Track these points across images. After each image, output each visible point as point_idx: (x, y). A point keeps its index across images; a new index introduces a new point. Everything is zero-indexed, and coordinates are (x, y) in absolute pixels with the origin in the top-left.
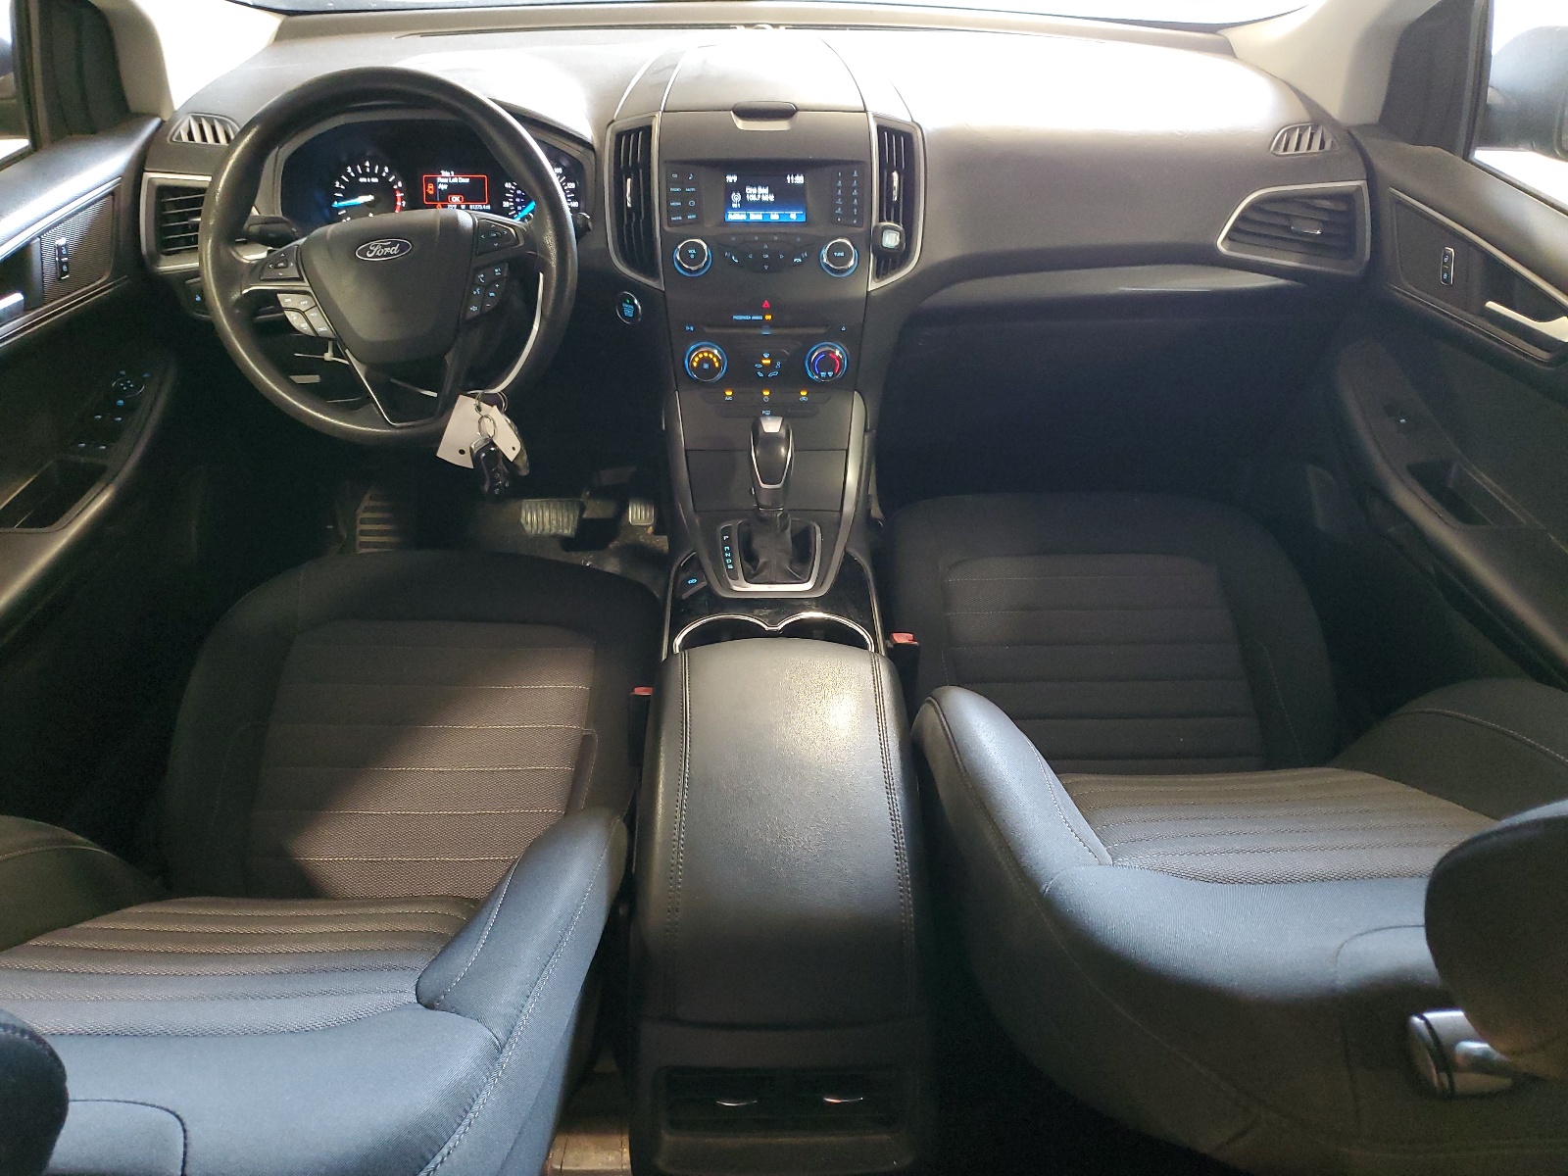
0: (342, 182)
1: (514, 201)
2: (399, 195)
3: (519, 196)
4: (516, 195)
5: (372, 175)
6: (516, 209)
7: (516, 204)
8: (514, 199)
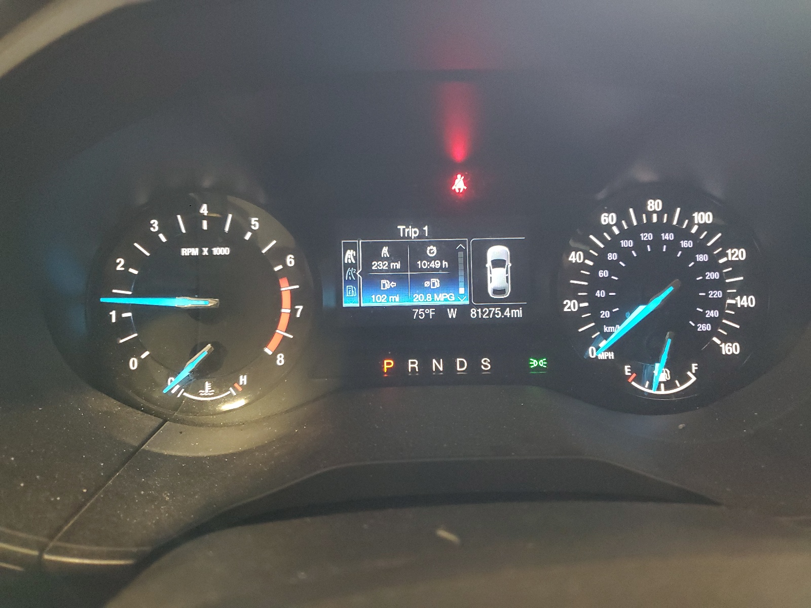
0: (133, 259)
1: (591, 298)
2: (286, 288)
3: (605, 284)
4: (595, 283)
5: (215, 237)
6: (595, 318)
7: (596, 305)
8: (591, 290)
